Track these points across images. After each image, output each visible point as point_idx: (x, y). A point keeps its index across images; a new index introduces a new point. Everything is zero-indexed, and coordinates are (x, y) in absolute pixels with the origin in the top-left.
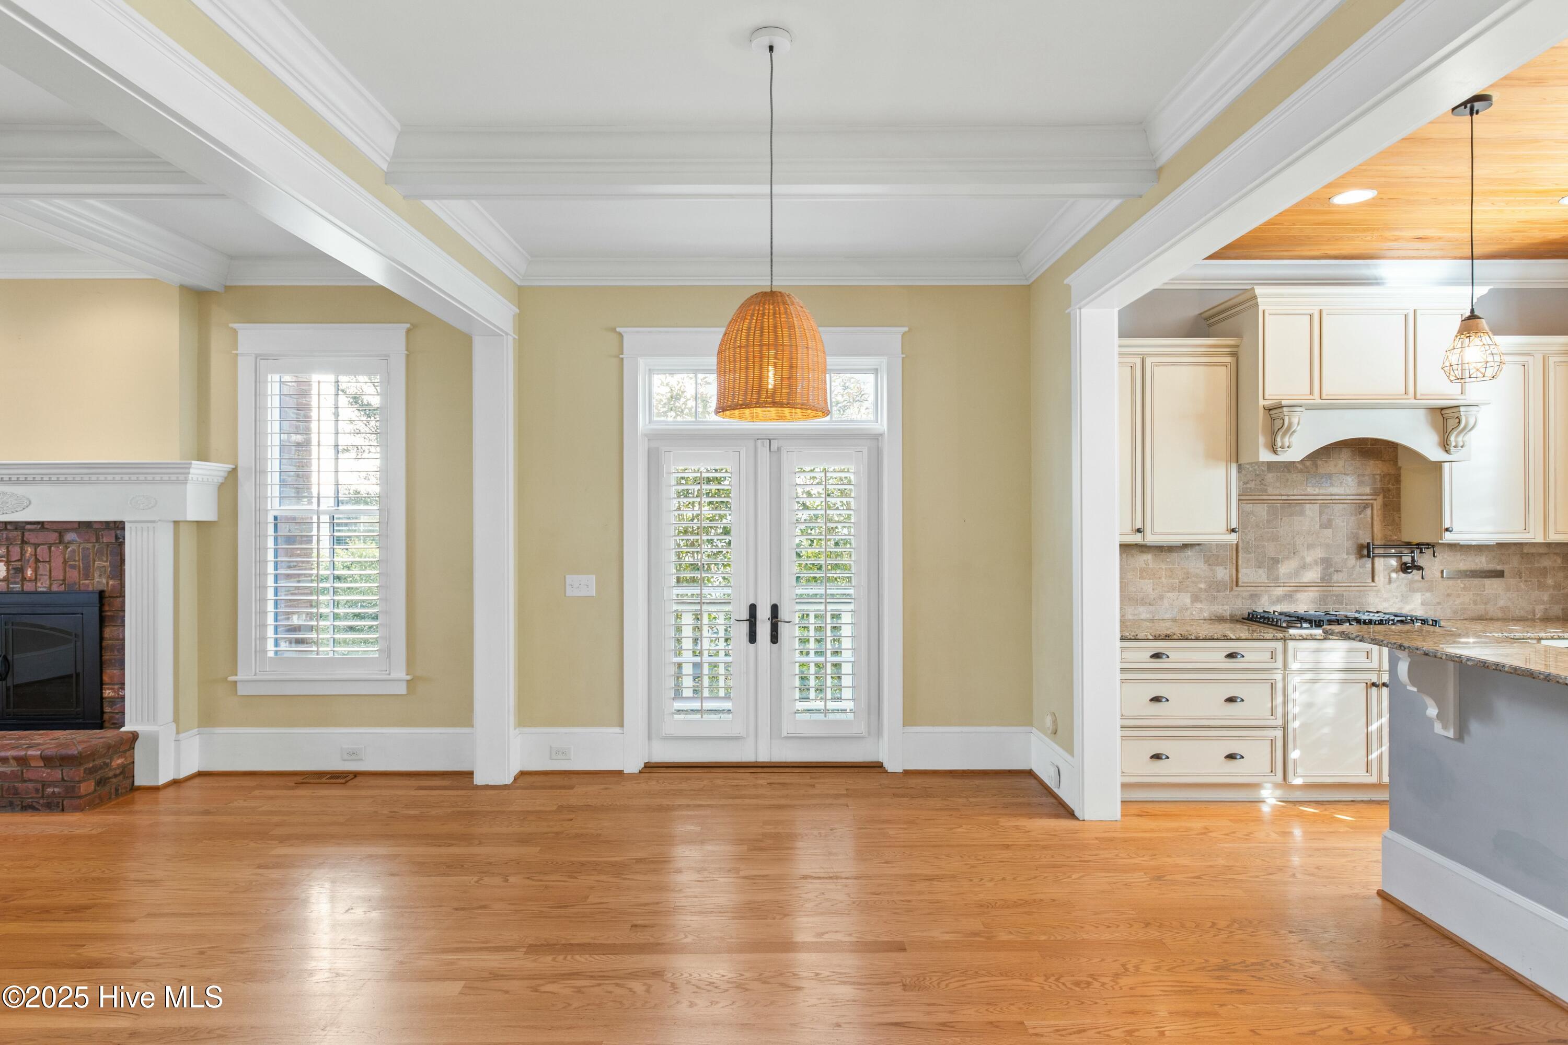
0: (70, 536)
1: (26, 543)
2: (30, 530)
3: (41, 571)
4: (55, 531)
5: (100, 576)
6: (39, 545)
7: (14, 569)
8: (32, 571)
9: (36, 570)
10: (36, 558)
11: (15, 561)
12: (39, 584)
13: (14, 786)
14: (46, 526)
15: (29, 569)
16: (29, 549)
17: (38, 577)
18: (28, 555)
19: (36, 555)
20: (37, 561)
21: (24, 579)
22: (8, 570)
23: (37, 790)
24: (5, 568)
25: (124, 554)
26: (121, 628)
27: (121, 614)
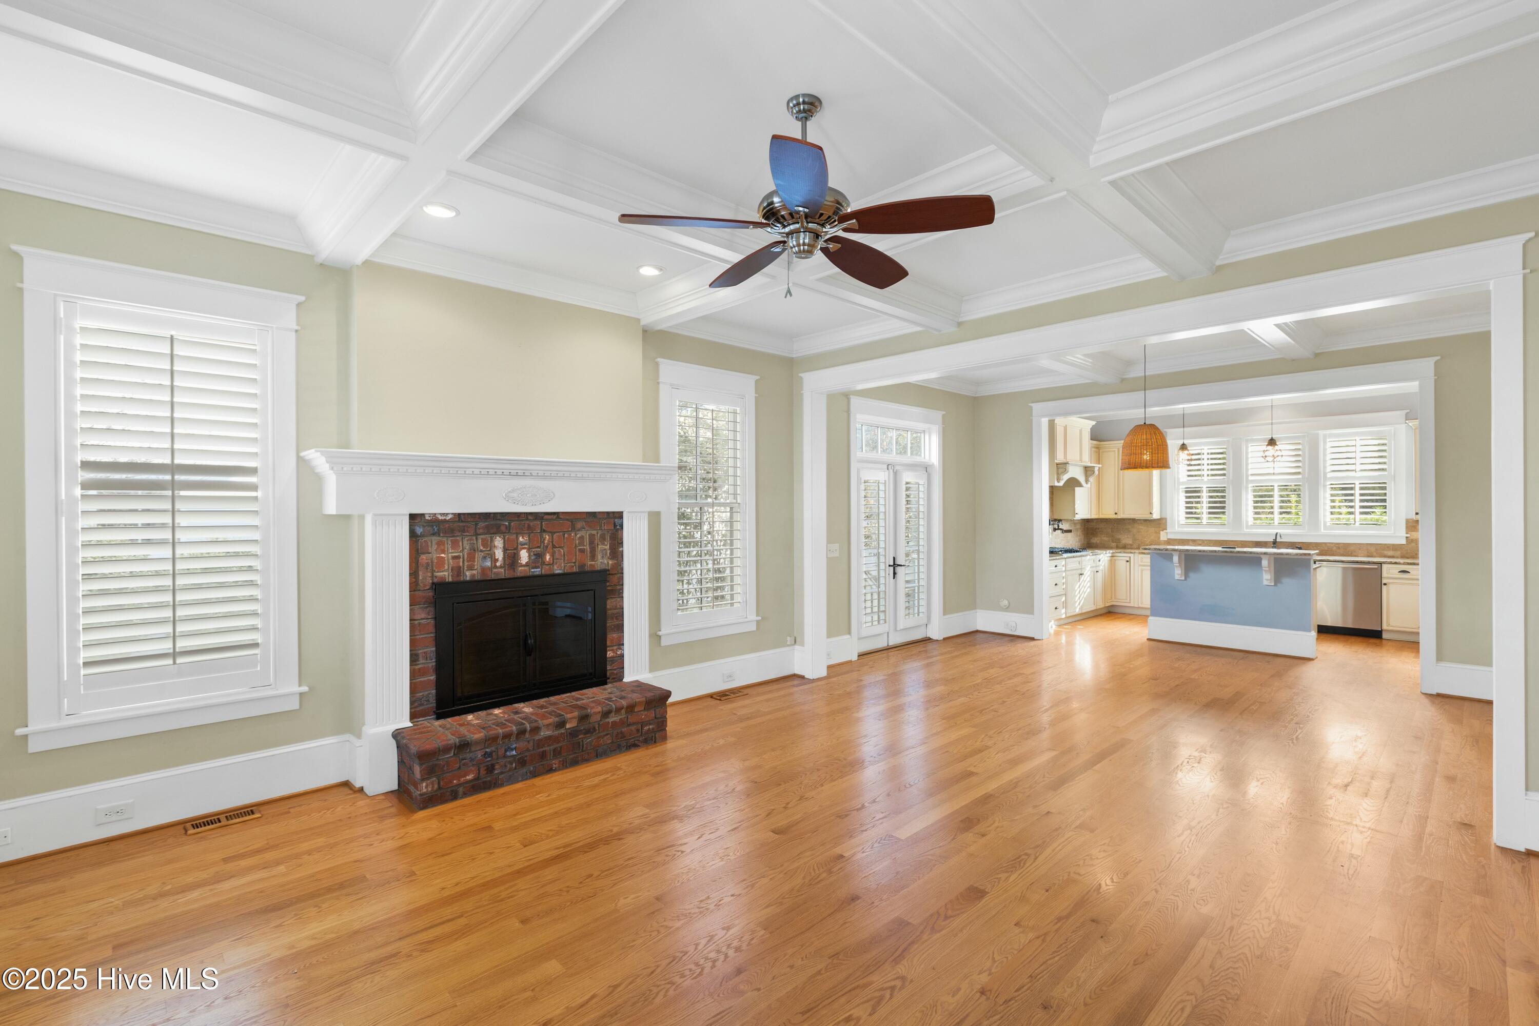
0: (579, 525)
1: (544, 531)
2: (547, 520)
3: (557, 556)
4: (567, 520)
5: (603, 557)
6: (555, 533)
7: (534, 555)
8: (550, 556)
9: (552, 555)
10: (553, 544)
11: (535, 548)
12: (555, 567)
14: (561, 517)
15: (548, 555)
16: (547, 537)
17: (555, 561)
18: (546, 542)
19: (552, 542)
20: (554, 547)
21: (543, 563)
22: (529, 556)
24: (527, 554)
25: (622, 539)
26: (618, 599)
27: (618, 587)
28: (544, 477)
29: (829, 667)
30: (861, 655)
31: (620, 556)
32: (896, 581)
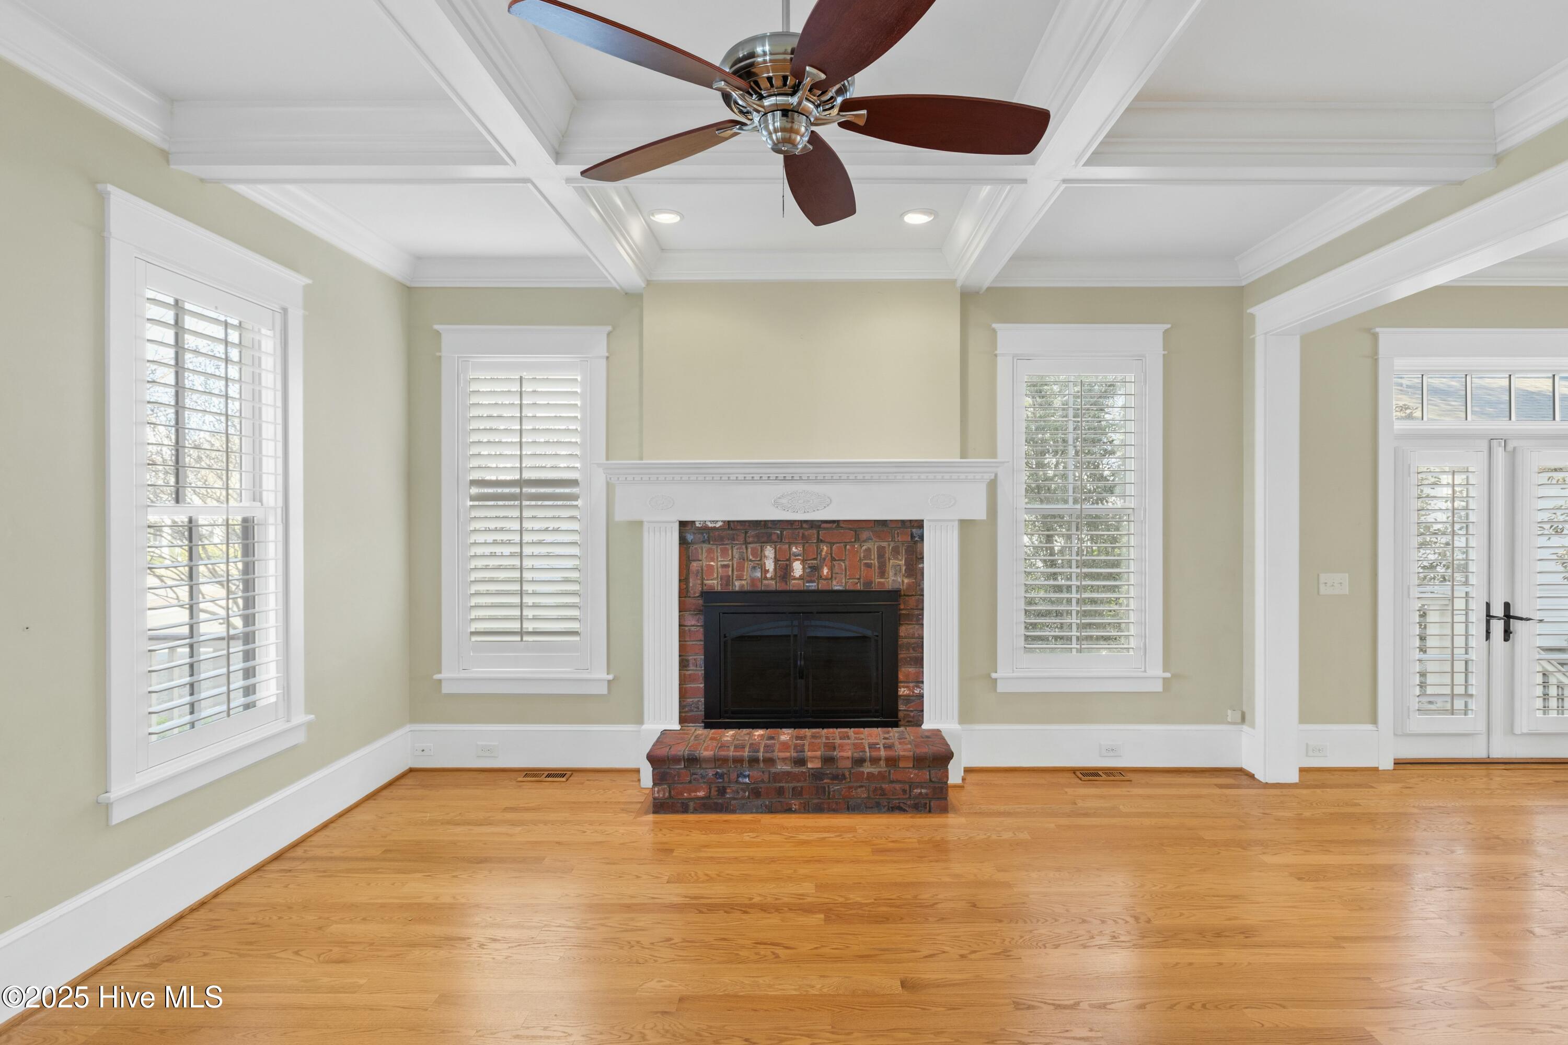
0: (865, 535)
1: (822, 541)
2: (825, 529)
3: (836, 570)
4: (850, 529)
5: (896, 574)
6: (834, 544)
7: (809, 567)
8: (828, 569)
9: (831, 569)
10: (832, 556)
11: (811, 560)
12: (834, 583)
13: (881, 787)
14: (842, 525)
15: (825, 568)
16: (825, 548)
17: (834, 575)
18: (824, 553)
19: (831, 554)
20: (833, 559)
21: (820, 577)
22: (804, 568)
23: (904, 791)
24: (801, 567)
25: (922, 553)
26: (917, 627)
27: (916, 612)
28: (816, 481)
29: (1302, 770)
30: (1398, 763)
31: (919, 575)
32: (1513, 646)
